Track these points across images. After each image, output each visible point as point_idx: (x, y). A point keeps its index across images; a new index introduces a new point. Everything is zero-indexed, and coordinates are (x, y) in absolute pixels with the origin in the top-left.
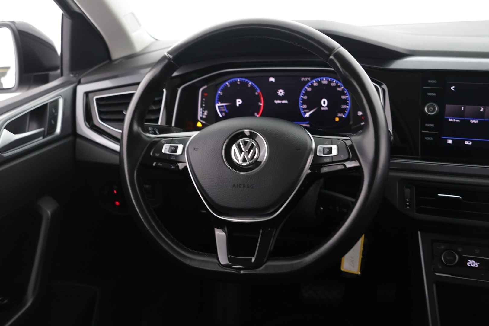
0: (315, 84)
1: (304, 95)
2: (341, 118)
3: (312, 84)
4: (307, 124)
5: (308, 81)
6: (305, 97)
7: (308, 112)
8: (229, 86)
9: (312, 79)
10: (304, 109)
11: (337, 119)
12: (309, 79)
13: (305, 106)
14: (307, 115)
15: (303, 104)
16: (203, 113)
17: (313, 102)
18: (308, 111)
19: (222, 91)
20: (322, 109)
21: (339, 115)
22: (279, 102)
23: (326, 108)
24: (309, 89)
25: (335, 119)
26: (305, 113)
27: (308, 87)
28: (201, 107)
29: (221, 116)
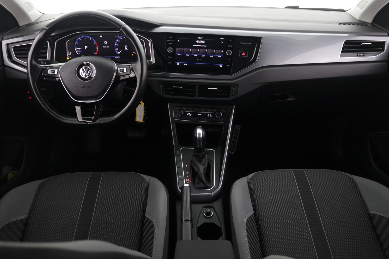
0: (121, 39)
1: (117, 44)
2: (134, 54)
3: (120, 39)
4: (119, 57)
5: (118, 37)
6: (117, 45)
7: (119, 52)
8: (81, 40)
9: (119, 36)
10: (117, 50)
11: (132, 55)
12: (118, 36)
13: (117, 49)
14: (119, 53)
15: (116, 48)
16: (69, 53)
17: (121, 47)
18: (119, 51)
19: (77, 42)
20: (125, 50)
21: (133, 53)
22: (105, 47)
23: (127, 50)
24: (119, 41)
25: (131, 55)
26: (118, 52)
27: (118, 40)
28: (68, 50)
29: (78, 54)
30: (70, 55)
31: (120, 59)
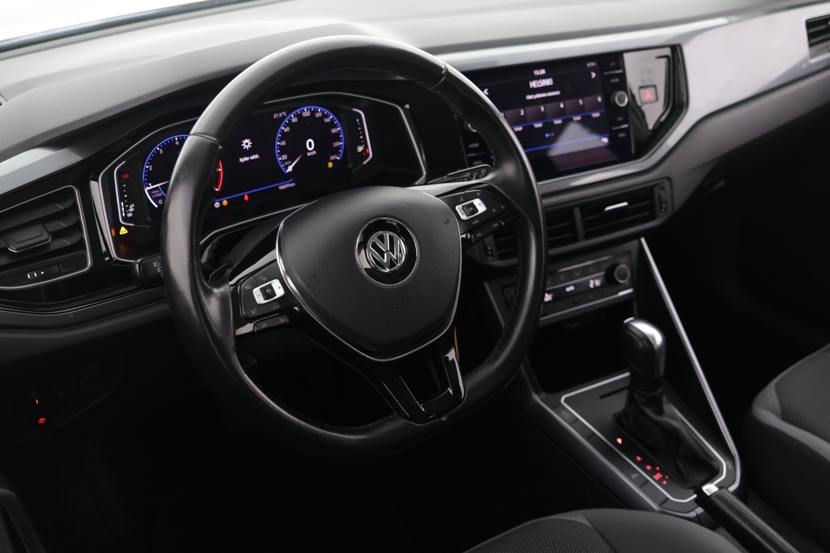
0: (294, 120)
1: (281, 140)
2: (334, 161)
3: (290, 121)
4: (291, 183)
5: (284, 117)
6: (283, 143)
7: (290, 164)
8: (161, 152)
9: (288, 114)
10: (284, 161)
11: (330, 165)
12: (284, 113)
13: (285, 157)
14: (290, 169)
15: (281, 154)
17: (295, 148)
18: (290, 162)
19: (151, 163)
20: (309, 154)
21: (332, 158)
22: (246, 159)
23: (314, 152)
24: (287, 130)
25: (327, 165)
26: (286, 167)
27: (285, 127)
28: (122, 199)
29: (156, 206)
30: (130, 215)
31: (293, 187)
